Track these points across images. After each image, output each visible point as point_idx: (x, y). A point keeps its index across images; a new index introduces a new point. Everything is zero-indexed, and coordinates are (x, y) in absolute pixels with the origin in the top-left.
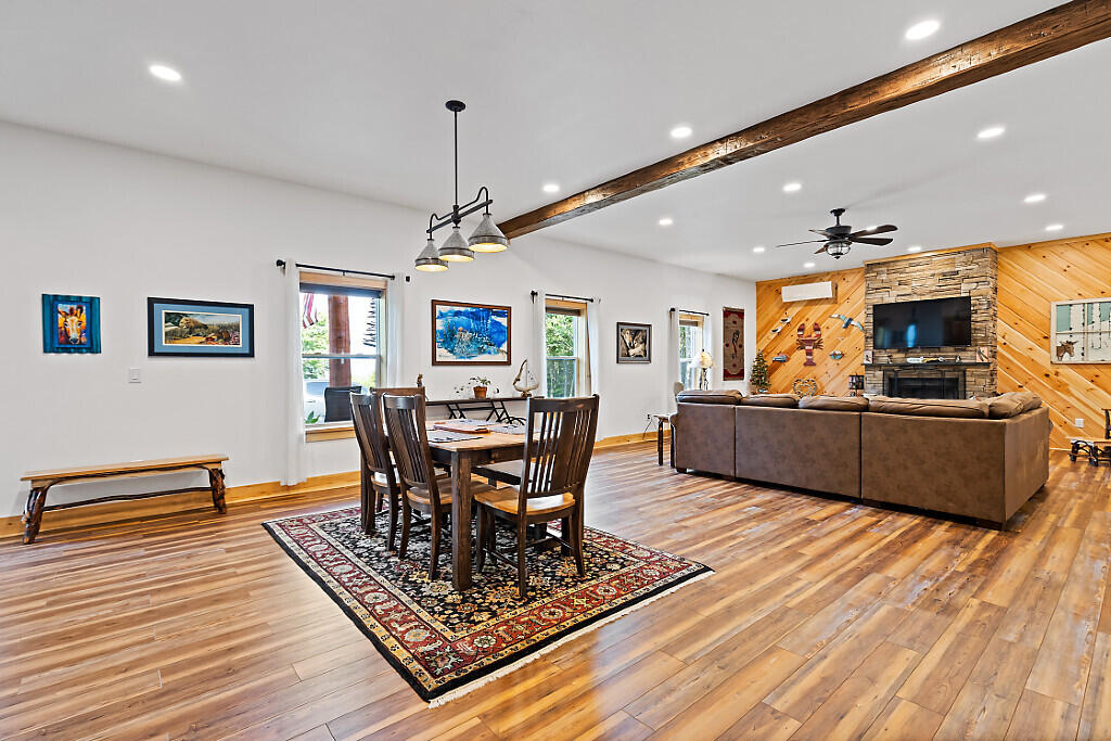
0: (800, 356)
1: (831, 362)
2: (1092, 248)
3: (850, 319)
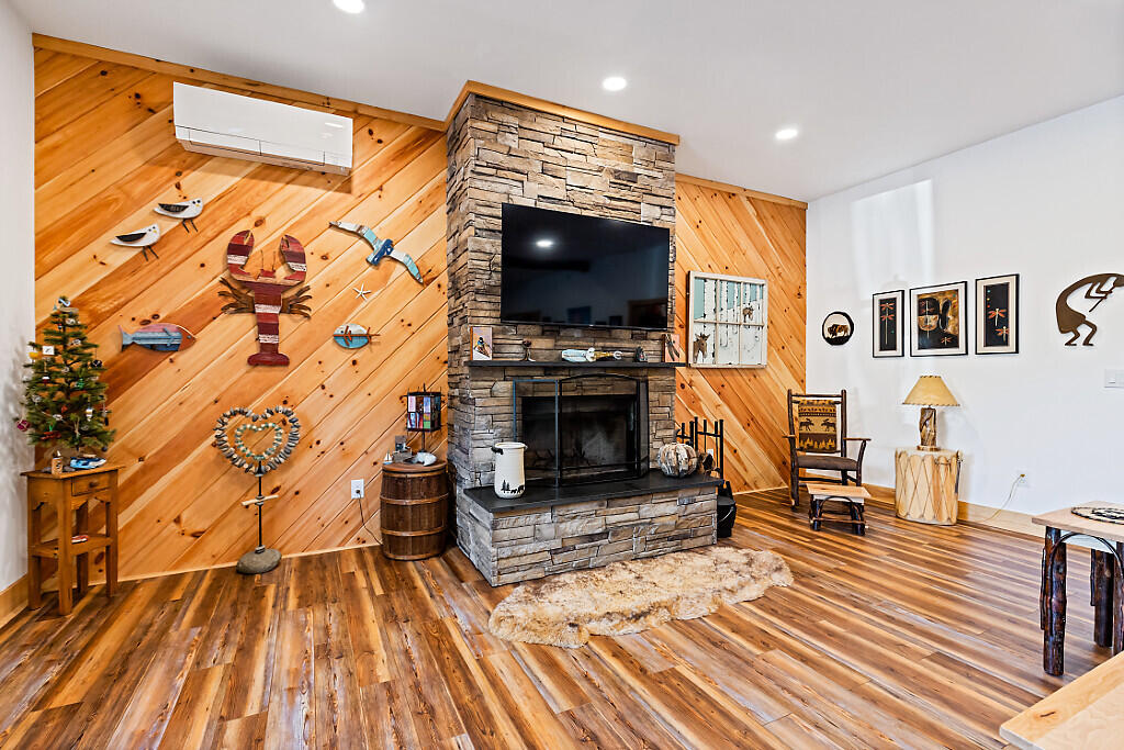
0: (235, 333)
1: (337, 358)
2: (719, 202)
3: (389, 244)
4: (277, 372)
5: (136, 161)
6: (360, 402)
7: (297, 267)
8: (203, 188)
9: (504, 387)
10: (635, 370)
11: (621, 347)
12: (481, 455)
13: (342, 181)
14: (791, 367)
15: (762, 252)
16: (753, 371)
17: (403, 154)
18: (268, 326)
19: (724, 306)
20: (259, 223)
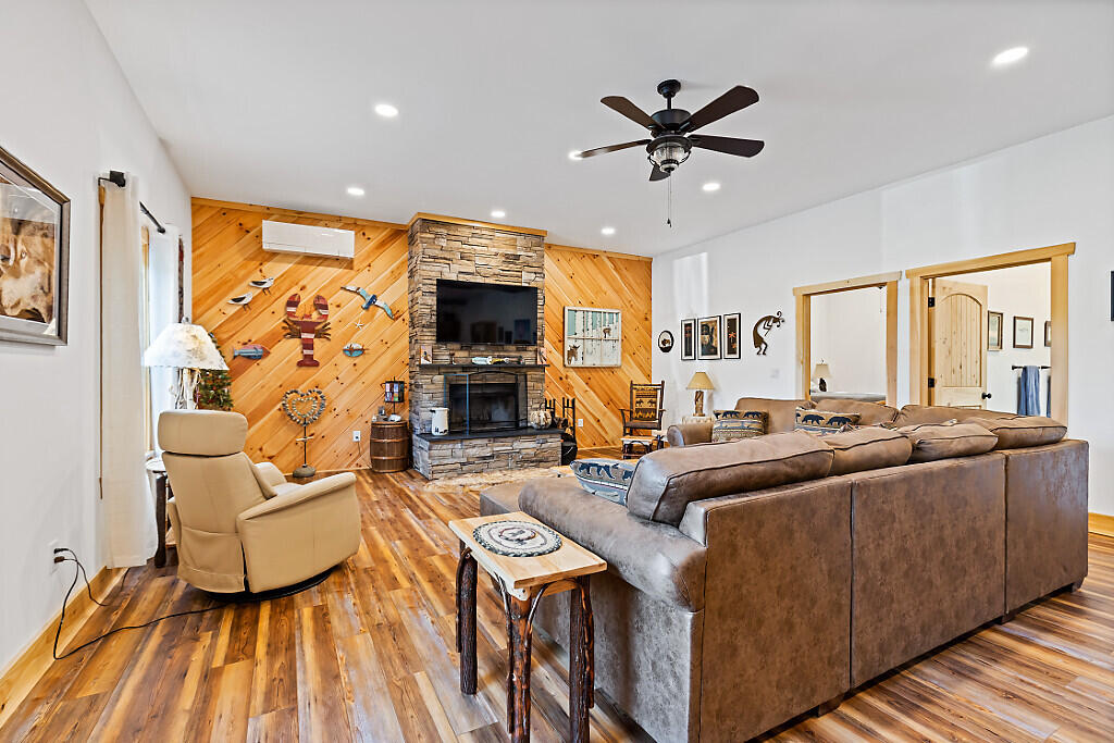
0: (291, 349)
1: (345, 362)
2: (588, 262)
3: (374, 297)
4: (311, 370)
5: (240, 260)
6: (358, 386)
7: (323, 312)
8: (273, 271)
9: (439, 378)
10: (518, 368)
11: (509, 355)
12: (425, 415)
13: (348, 264)
14: (640, 367)
15: (618, 292)
16: (611, 369)
17: (383, 244)
18: (308, 345)
19: (590, 327)
20: (303, 288)
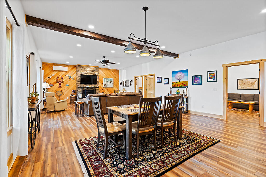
0: (57, 85)
1: (66, 87)
2: (107, 70)
3: (71, 77)
4: (61, 88)
5: (49, 71)
6: (68, 90)
7: (62, 79)
8: (54, 73)
9: (81, 89)
10: (94, 88)
11: (93, 86)
12: (78, 95)
13: (67, 72)
14: (117, 87)
15: (113, 75)
16: (112, 88)
17: (72, 69)
18: (60, 84)
19: (108, 81)
20: (59, 75)
